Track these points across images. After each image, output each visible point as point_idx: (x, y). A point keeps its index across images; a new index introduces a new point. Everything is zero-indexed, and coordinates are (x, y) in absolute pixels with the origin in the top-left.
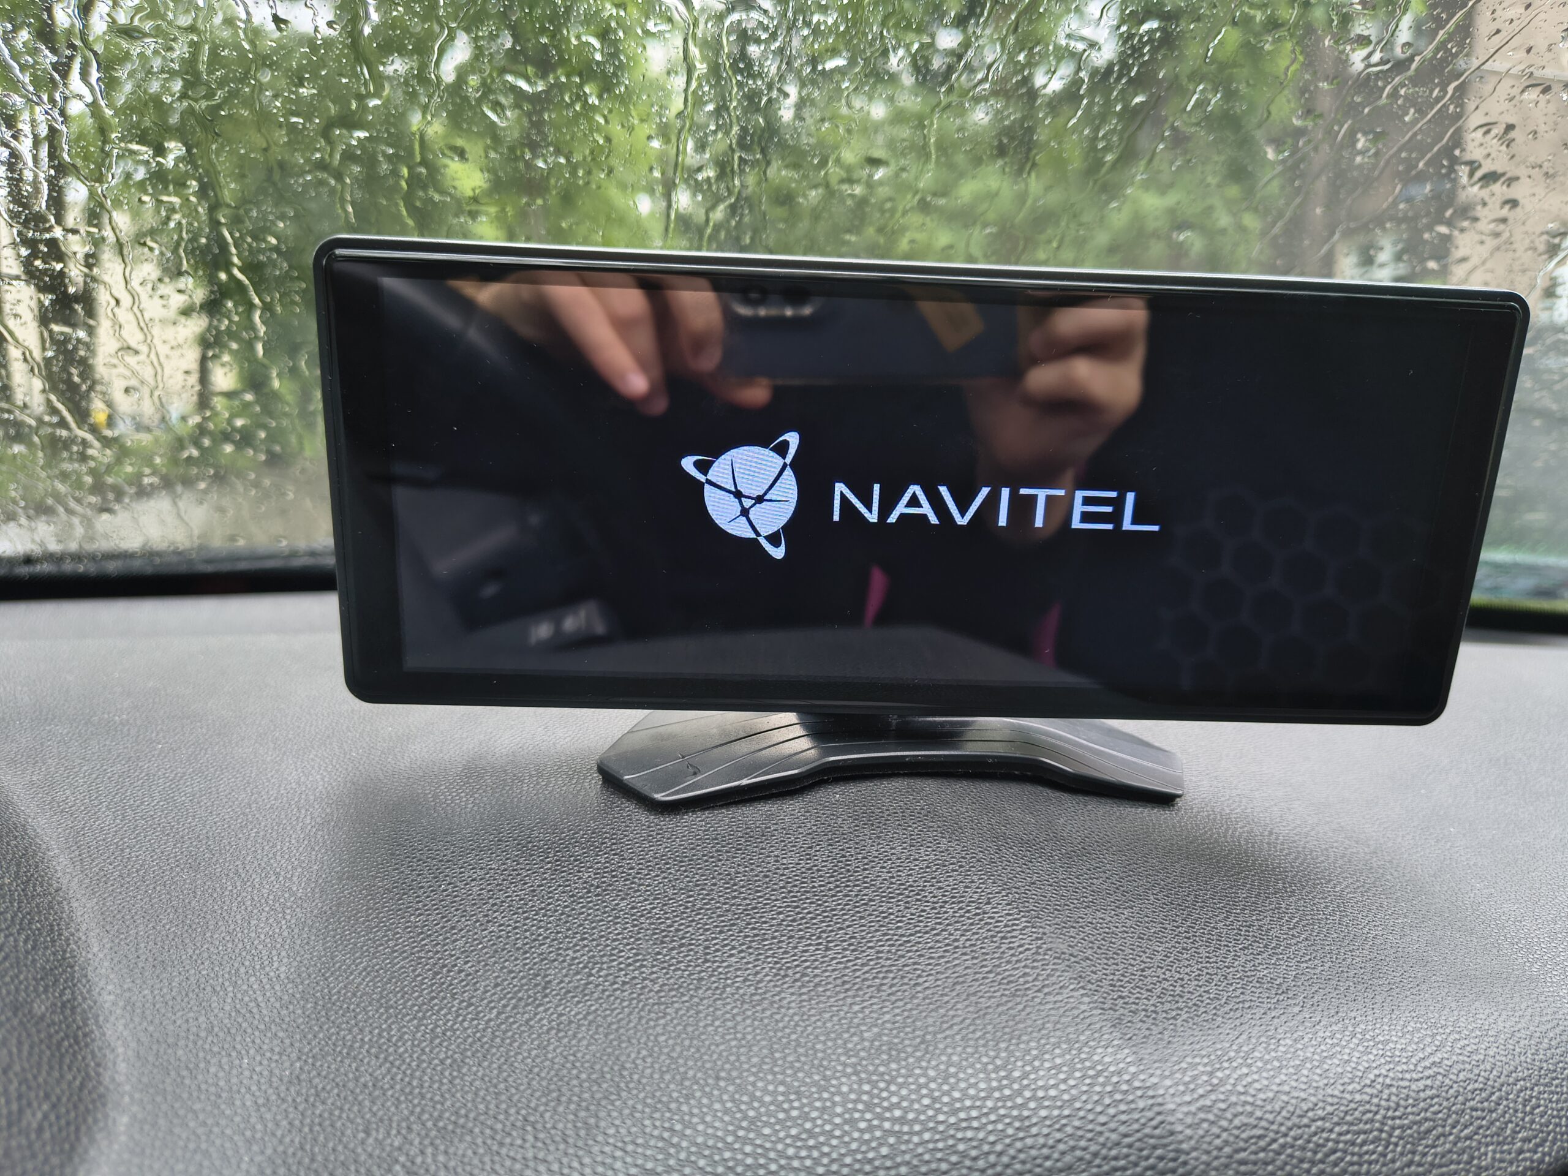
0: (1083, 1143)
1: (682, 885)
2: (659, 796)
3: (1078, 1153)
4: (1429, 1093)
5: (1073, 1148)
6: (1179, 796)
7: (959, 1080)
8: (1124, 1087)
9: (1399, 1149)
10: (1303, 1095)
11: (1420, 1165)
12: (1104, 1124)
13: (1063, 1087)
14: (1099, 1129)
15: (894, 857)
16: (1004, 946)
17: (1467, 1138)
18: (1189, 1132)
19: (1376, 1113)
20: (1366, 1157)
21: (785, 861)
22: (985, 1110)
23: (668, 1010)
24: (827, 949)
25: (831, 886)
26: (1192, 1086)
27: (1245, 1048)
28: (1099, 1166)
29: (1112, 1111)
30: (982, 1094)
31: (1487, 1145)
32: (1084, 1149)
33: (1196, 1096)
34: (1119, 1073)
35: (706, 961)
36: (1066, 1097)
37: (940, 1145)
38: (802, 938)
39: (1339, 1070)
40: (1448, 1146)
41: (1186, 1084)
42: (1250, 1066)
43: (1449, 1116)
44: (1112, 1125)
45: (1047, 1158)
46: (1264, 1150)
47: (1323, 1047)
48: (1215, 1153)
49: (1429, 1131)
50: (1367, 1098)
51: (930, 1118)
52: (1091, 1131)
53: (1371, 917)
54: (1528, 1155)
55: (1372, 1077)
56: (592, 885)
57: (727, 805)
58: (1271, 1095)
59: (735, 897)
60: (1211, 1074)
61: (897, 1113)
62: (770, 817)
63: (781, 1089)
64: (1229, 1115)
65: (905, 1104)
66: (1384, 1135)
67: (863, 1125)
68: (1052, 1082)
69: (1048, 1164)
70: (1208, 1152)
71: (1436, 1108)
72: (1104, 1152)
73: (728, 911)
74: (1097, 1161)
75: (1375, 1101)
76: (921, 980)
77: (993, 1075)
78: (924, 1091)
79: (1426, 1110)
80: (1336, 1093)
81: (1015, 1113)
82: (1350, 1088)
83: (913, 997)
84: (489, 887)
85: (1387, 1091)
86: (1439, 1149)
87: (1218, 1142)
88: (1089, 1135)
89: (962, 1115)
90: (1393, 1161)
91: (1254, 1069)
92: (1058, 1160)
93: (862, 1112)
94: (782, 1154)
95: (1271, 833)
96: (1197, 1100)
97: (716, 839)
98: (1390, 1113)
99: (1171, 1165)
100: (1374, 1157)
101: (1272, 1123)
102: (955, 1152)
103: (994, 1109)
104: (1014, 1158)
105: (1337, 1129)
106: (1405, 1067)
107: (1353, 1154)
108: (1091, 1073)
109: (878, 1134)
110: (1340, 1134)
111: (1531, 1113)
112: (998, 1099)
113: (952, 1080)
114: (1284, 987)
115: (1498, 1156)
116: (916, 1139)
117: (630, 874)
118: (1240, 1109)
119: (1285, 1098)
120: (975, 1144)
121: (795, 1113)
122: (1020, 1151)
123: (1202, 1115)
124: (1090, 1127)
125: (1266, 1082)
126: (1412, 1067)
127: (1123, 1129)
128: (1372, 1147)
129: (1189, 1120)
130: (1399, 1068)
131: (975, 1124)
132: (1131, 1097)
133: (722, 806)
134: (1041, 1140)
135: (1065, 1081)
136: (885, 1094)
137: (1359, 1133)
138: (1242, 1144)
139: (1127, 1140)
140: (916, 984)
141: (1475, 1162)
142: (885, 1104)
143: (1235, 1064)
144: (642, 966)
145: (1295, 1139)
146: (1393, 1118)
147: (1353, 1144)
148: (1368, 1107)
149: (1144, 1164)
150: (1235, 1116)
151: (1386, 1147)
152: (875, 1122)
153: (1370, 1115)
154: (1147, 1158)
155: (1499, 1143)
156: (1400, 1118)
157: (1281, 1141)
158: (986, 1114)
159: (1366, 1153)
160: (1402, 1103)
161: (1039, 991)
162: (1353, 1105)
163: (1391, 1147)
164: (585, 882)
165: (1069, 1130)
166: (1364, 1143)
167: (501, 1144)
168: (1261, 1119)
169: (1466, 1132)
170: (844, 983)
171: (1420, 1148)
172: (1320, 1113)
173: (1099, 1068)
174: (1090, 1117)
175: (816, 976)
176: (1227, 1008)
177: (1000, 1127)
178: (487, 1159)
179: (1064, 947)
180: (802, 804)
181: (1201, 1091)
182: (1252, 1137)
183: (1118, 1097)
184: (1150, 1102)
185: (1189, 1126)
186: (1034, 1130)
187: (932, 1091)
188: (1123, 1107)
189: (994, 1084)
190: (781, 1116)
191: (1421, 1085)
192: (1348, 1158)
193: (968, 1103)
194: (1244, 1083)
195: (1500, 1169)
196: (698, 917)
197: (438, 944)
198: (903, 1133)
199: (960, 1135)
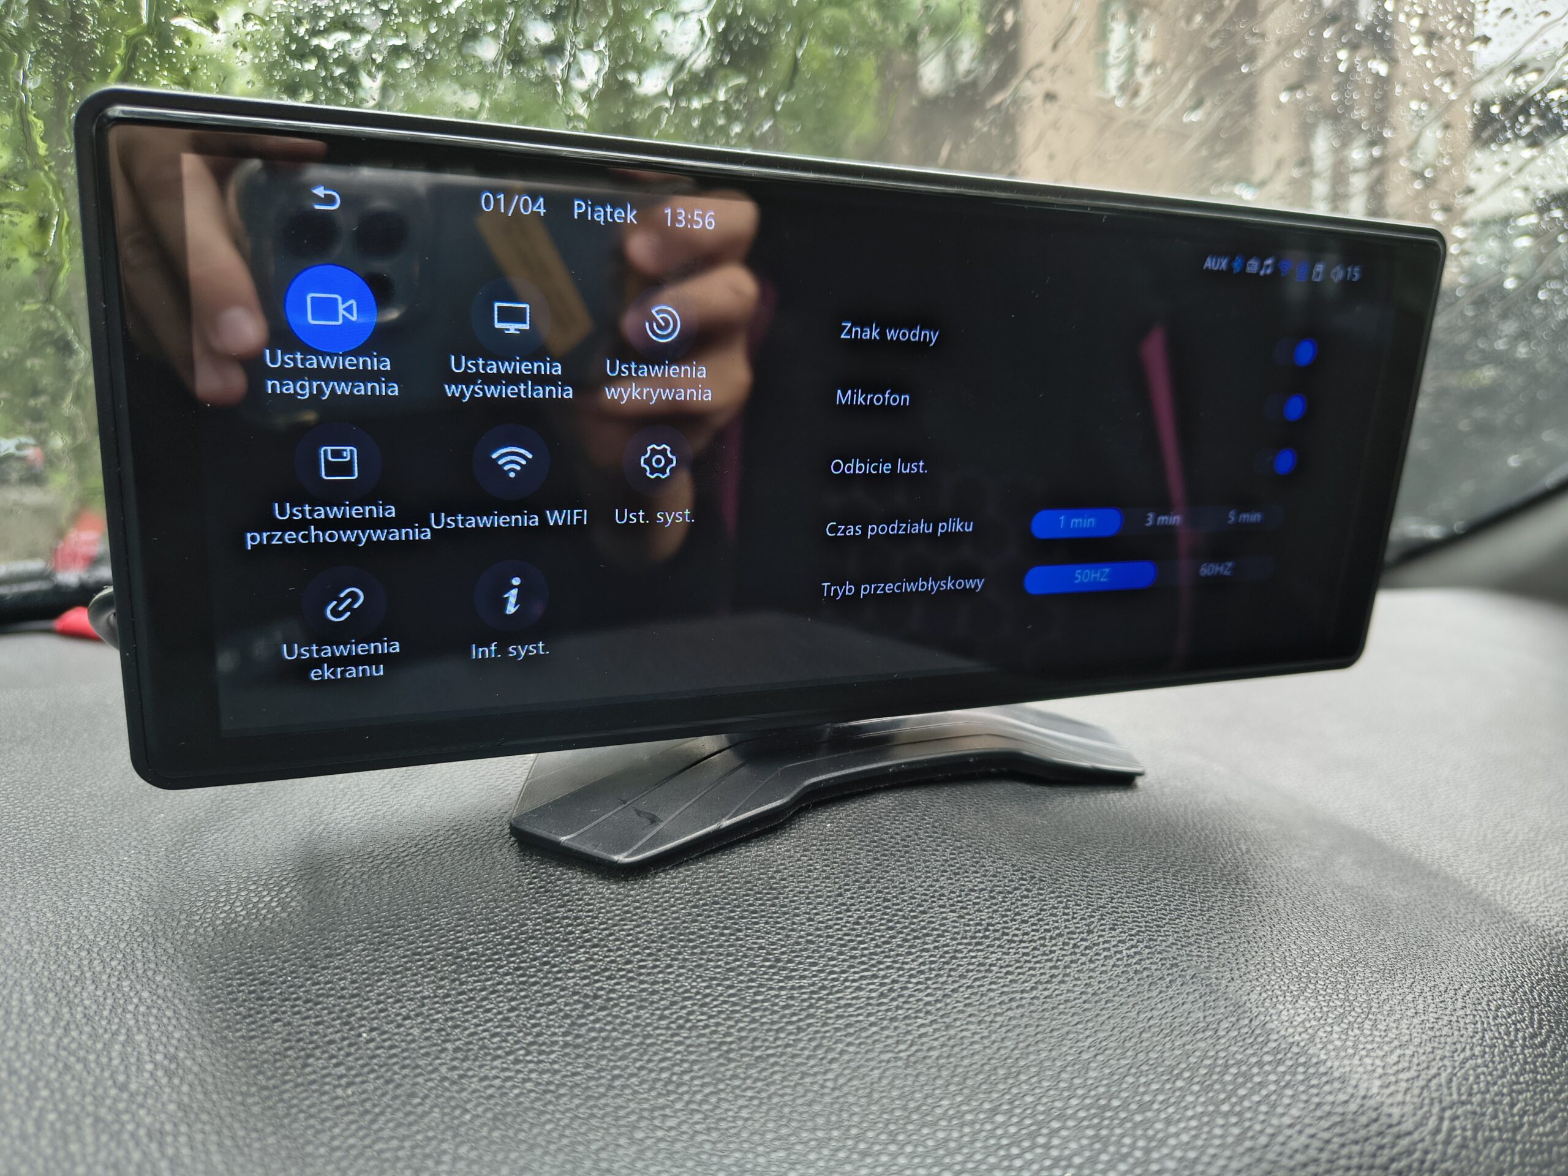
1: (709, 974)
2: (621, 858)
6: (1140, 774)
21: (819, 918)
56: (586, 996)
58: (1479, 1097)
62: (765, 864)
84: (436, 1026)
96: (1439, 1124)
97: (716, 903)
117: (630, 971)
133: (696, 860)
164: (575, 993)
180: (793, 843)
196: (757, 1014)
197: (399, 1125)
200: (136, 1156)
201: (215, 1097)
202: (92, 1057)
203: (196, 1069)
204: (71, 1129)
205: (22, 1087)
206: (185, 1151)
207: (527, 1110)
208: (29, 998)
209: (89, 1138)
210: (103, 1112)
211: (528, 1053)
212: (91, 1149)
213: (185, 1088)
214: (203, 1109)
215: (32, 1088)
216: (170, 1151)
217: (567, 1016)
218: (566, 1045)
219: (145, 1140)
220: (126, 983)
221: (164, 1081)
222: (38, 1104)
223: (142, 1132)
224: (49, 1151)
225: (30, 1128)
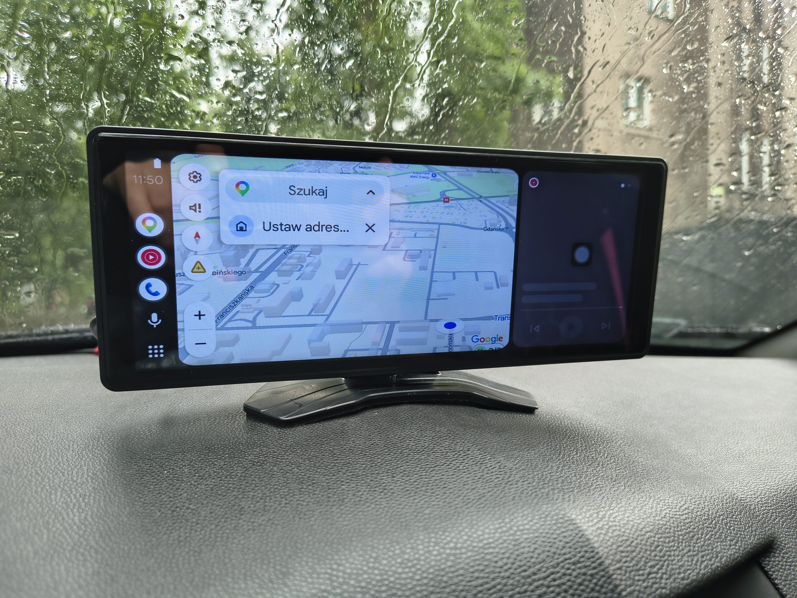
0: (547, 549)
1: (306, 457)
2: (282, 418)
3: (546, 553)
4: (688, 520)
5: (543, 552)
6: (537, 409)
7: (479, 527)
8: (561, 521)
9: (684, 544)
10: (639, 522)
11: (694, 551)
12: (555, 539)
13: (531, 523)
14: (553, 541)
15: (414, 436)
16: (483, 467)
17: (709, 540)
18: (596, 539)
19: (670, 529)
20: (672, 548)
21: (358, 442)
22: (496, 538)
23: (315, 513)
24: (393, 477)
25: (386, 450)
26: (591, 519)
27: (607, 503)
28: (558, 559)
29: (558, 532)
30: (493, 531)
31: (717, 542)
32: (549, 551)
33: (594, 523)
34: (557, 515)
35: (330, 489)
36: (534, 528)
37: (477, 557)
38: (378, 473)
39: (650, 511)
40: (702, 543)
41: (588, 518)
42: (612, 510)
43: (699, 530)
44: (560, 539)
45: (532, 557)
46: (629, 546)
47: (640, 502)
48: (609, 548)
49: (693, 537)
50: (665, 523)
51: (469, 546)
52: (550, 542)
53: (636, 454)
54: (733, 547)
55: (664, 513)
57: (319, 421)
58: (625, 522)
59: (336, 460)
60: (598, 513)
61: (452, 545)
62: (344, 425)
63: (387, 541)
64: (611, 531)
65: (455, 540)
66: (676, 539)
67: (435, 553)
68: (525, 522)
69: (533, 560)
70: (607, 548)
71: (693, 527)
72: (558, 552)
73: (334, 466)
74: (556, 556)
75: (668, 524)
76: (446, 485)
77: (496, 522)
78: (463, 533)
79: (690, 528)
80: (652, 520)
81: (511, 538)
82: (657, 518)
83: (445, 493)
84: (194, 469)
85: (672, 520)
86: (699, 544)
87: (609, 543)
88: (550, 544)
89: (485, 542)
90: (683, 550)
91: (615, 511)
92: (537, 558)
93: (434, 546)
94: (395, 572)
95: (580, 424)
98: (676, 529)
100: (675, 548)
101: (630, 534)
102: (486, 560)
103: (500, 538)
104: (515, 559)
105: (657, 536)
106: (675, 510)
107: (666, 547)
108: (543, 516)
109: (444, 556)
110: (659, 538)
111: (729, 529)
112: (501, 533)
113: (476, 526)
114: (614, 479)
115: (722, 547)
116: (464, 556)
117: (275, 455)
118: (614, 528)
119: (632, 523)
120: (495, 555)
121: (397, 552)
122: (518, 555)
123: (599, 531)
125: (622, 517)
126: (678, 510)
127: (565, 540)
128: (673, 544)
129: (594, 534)
130: (673, 510)
131: (493, 545)
132: (565, 525)
133: (316, 422)
134: (527, 549)
135: (531, 521)
136: (443, 537)
137: (666, 538)
138: (620, 544)
139: (568, 545)
140: (445, 487)
141: (715, 550)
142: (445, 541)
143: (606, 509)
144: (294, 495)
145: (642, 540)
146: (678, 531)
147: (665, 542)
148: (666, 526)
149: (579, 555)
150: (614, 531)
151: (679, 544)
152: (442, 550)
153: (668, 530)
154: (580, 552)
155: (721, 542)
156: (680, 531)
157: (636, 542)
158: (497, 540)
159: (671, 546)
160: (679, 524)
161: (506, 484)
162: (660, 526)
164: (251, 461)
165: (539, 543)
166: (669, 542)
168: (624, 532)
169: (707, 537)
170: (407, 490)
171: (692, 544)
172: (648, 529)
173: (546, 513)
174: (548, 536)
175: (391, 489)
176: (594, 487)
177: (505, 545)
180: (359, 418)
181: (595, 521)
182: (623, 540)
183: (559, 525)
184: (574, 526)
185: (595, 536)
186: (523, 545)
187: (467, 533)
188: (563, 530)
189: (497, 526)
190: (391, 554)
191: (684, 517)
192: (665, 549)
193: (487, 536)
194: (613, 517)
195: (725, 553)
196: (319, 470)
197: (170, 497)
198: (457, 554)
199: (486, 551)
200: (74, 501)
201: (106, 486)
202: (66, 472)
203: (102, 478)
204: (53, 491)
205: (39, 478)
206: (92, 501)
207: (220, 495)
208: (48, 454)
209: (59, 494)
210: (66, 488)
211: (226, 478)
212: (59, 497)
213: (97, 483)
214: (101, 489)
215: (43, 479)
216: (86, 501)
217: (245, 468)
218: (241, 476)
219: (78, 497)
220: (84, 452)
221: (90, 481)
222: (44, 483)
223: (78, 494)
224: (44, 497)
225: (39, 489)
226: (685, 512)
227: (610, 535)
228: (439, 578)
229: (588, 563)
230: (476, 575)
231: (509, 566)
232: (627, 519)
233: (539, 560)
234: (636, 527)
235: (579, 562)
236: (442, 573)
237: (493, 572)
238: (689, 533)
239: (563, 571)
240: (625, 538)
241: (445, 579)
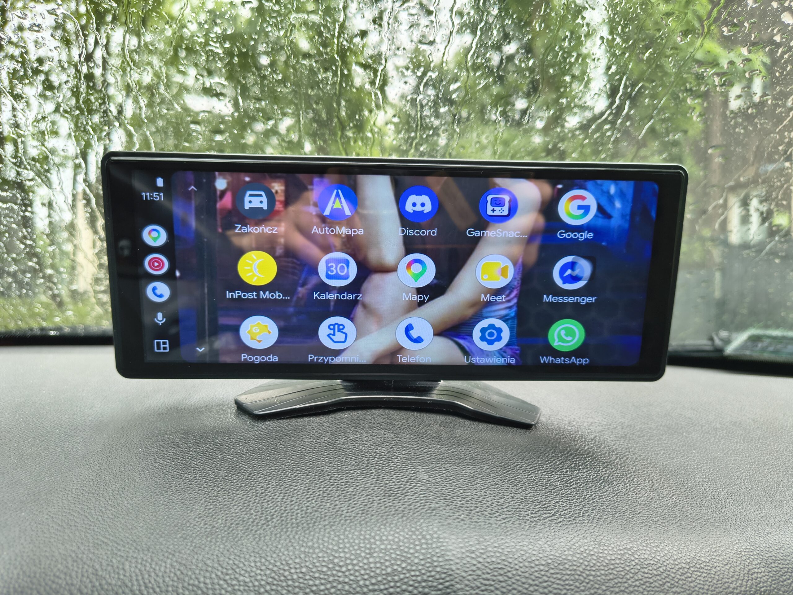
0: (399, 563)
2: (257, 412)
3: (395, 567)
4: (618, 562)
5: (393, 565)
10: (534, 552)
12: (412, 554)
14: (409, 556)
17: (635, 586)
18: (458, 561)
19: (579, 567)
20: (567, 587)
24: (307, 475)
30: (355, 537)
32: (399, 565)
33: (467, 545)
35: (247, 479)
36: (396, 540)
37: (326, 559)
38: (298, 470)
40: (622, 588)
41: (463, 539)
43: (627, 574)
44: (416, 555)
45: (378, 568)
46: (501, 575)
48: (470, 573)
49: (611, 580)
50: (575, 559)
51: (325, 547)
55: (582, 549)
57: (290, 418)
59: (274, 454)
61: (310, 544)
64: (484, 556)
65: (315, 540)
66: (581, 578)
68: (392, 533)
69: (378, 571)
70: (466, 572)
71: (620, 569)
72: (409, 567)
73: (268, 459)
74: (404, 571)
75: (581, 561)
76: (346, 489)
77: (364, 529)
79: (613, 569)
80: (557, 555)
81: (368, 546)
82: (566, 553)
83: (339, 496)
85: (590, 558)
87: (474, 568)
88: (403, 559)
89: (341, 546)
94: (247, 560)
95: (581, 445)
96: (467, 547)
98: (588, 568)
99: (443, 576)
100: (572, 587)
101: (511, 563)
102: (332, 563)
103: (358, 544)
104: (361, 567)
105: (552, 571)
106: (606, 548)
107: (558, 584)
108: (414, 530)
109: (297, 553)
110: (552, 574)
111: (684, 580)
112: (362, 540)
113: (342, 531)
114: (546, 506)
116: (314, 556)
118: (492, 554)
119: (522, 553)
120: (343, 559)
122: (365, 564)
123: (468, 554)
124: (405, 554)
125: (513, 544)
126: (610, 548)
127: (421, 557)
128: (571, 582)
129: (459, 556)
130: (602, 548)
131: (346, 550)
132: (430, 542)
134: (378, 560)
135: (398, 533)
137: (565, 575)
138: (488, 571)
139: (423, 562)
140: (343, 491)
144: (216, 481)
145: (524, 572)
146: (590, 571)
147: (559, 579)
148: (575, 563)
149: (428, 574)
150: (488, 557)
151: (581, 584)
152: (297, 548)
153: (574, 567)
154: (430, 572)
156: (594, 571)
157: (514, 572)
158: (353, 546)
159: (567, 585)
160: (598, 564)
161: (402, 494)
162: (566, 561)
163: (584, 584)
166: (566, 580)
167: (120, 550)
168: (504, 560)
169: (637, 583)
170: (309, 489)
171: (603, 587)
172: (543, 562)
173: (419, 527)
174: (406, 550)
175: (296, 486)
176: (505, 510)
177: (358, 552)
178: (110, 556)
179: (425, 477)
180: (328, 419)
181: (471, 543)
182: (495, 568)
183: (423, 541)
184: (439, 544)
185: (458, 558)
186: (375, 555)
187: (331, 535)
188: (424, 546)
189: (363, 533)
191: (613, 557)
192: (554, 586)
198: (309, 553)
199: (337, 555)
226: (619, 552)
227: (481, 560)
228: (282, 572)
229: (435, 584)
230: (317, 575)
231: (352, 572)
232: (518, 547)
233: (384, 572)
234: (524, 558)
235: (425, 581)
236: (286, 568)
237: (333, 575)
238: (606, 575)
239: (404, 587)
240: (500, 566)
241: (287, 573)
